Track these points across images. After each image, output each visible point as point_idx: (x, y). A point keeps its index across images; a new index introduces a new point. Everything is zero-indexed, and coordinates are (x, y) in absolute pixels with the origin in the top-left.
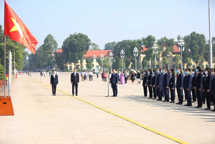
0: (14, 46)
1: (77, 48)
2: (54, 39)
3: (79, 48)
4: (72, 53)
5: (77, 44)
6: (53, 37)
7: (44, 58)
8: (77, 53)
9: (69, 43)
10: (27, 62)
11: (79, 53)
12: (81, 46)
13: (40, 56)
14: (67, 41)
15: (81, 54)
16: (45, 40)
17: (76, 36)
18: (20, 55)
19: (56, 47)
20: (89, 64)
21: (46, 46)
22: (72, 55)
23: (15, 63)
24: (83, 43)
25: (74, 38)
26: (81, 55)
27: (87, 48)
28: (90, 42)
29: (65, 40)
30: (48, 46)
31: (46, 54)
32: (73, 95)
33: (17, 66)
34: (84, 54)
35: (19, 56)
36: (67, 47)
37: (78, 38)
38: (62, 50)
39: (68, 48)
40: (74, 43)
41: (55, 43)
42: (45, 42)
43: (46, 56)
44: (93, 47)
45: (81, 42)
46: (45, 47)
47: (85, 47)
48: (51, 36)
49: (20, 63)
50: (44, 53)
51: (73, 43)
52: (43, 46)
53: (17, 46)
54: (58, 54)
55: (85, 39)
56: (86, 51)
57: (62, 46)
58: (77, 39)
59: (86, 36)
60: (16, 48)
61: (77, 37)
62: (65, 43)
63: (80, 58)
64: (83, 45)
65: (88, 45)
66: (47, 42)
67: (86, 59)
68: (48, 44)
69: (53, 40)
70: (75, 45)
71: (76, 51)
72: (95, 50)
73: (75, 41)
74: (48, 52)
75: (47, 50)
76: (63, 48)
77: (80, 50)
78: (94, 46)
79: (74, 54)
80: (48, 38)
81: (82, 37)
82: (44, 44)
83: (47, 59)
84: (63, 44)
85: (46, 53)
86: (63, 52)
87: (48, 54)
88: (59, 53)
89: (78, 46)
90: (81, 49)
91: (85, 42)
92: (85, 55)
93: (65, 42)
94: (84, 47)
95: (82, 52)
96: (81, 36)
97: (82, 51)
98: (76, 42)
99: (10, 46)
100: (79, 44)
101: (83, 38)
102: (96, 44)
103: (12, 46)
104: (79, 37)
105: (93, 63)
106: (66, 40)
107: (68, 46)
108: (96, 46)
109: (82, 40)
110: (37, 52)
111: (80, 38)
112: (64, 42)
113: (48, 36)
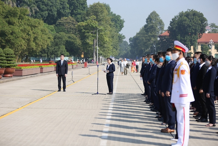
0: (97, 26)
1: (189, 30)
2: (160, 18)
3: (192, 30)
4: (181, 36)
5: (188, 24)
6: (158, 16)
7: (146, 43)
8: (188, 37)
9: (178, 24)
10: (128, 48)
11: (191, 36)
12: (194, 28)
13: (143, 40)
14: (175, 21)
15: (194, 37)
16: (147, 19)
17: (187, 14)
18: (105, 37)
19: (162, 28)
20: (204, 51)
21: (149, 27)
22: (181, 39)
23: (98, 48)
24: (197, 23)
25: (184, 16)
26: (194, 39)
27: (203, 31)
28: (206, 22)
29: (172, 20)
30: (152, 27)
31: (148, 38)
32: (59, 90)
33: (101, 52)
34: (197, 39)
35: (104, 39)
36: (175, 29)
37: (190, 17)
38: (168, 32)
39: (177, 30)
40: (185, 23)
41: (161, 23)
42: (147, 22)
43: (149, 40)
44: (212, 29)
45: (193, 22)
46: (148, 29)
47: (200, 28)
48: (156, 14)
49: (105, 49)
50: (147, 37)
51: (183, 23)
52: (145, 26)
53: (102, 26)
54: (163, 38)
55: (199, 17)
56: (201, 34)
57: (169, 27)
58: (188, 18)
59: (202, 14)
60: (100, 28)
61: (189, 14)
62: (172, 24)
63: (193, 44)
64: (196, 26)
65: (203, 26)
66: (150, 21)
67: (202, 45)
68: (151, 24)
69: (158, 19)
70: (186, 25)
71: (187, 33)
72: (215, 32)
73: (185, 20)
74: (151, 34)
75: (151, 33)
76: (170, 30)
77: (192, 33)
78: (214, 28)
79: (184, 38)
80: (151, 17)
81: (196, 15)
82: (146, 24)
83: (150, 44)
84: (170, 24)
85: (149, 36)
86: (170, 35)
87: (152, 38)
88: (165, 36)
89: (190, 27)
90: (194, 31)
91: (200, 22)
92: (199, 39)
93: (173, 22)
94: (198, 29)
95: (195, 36)
96: (195, 13)
97: (195, 34)
98: (187, 22)
99: (92, 26)
100: (191, 24)
101: (197, 17)
102: (216, 25)
103: (94, 26)
104: (191, 15)
105: (210, 51)
106: (174, 19)
107: (176, 27)
108: (216, 28)
109: (195, 19)
110: (138, 35)
111: (192, 17)
112: (171, 22)
113: (152, 14)
